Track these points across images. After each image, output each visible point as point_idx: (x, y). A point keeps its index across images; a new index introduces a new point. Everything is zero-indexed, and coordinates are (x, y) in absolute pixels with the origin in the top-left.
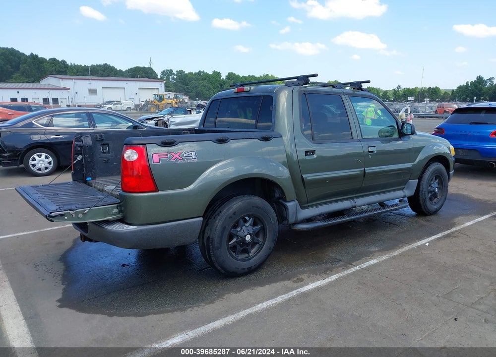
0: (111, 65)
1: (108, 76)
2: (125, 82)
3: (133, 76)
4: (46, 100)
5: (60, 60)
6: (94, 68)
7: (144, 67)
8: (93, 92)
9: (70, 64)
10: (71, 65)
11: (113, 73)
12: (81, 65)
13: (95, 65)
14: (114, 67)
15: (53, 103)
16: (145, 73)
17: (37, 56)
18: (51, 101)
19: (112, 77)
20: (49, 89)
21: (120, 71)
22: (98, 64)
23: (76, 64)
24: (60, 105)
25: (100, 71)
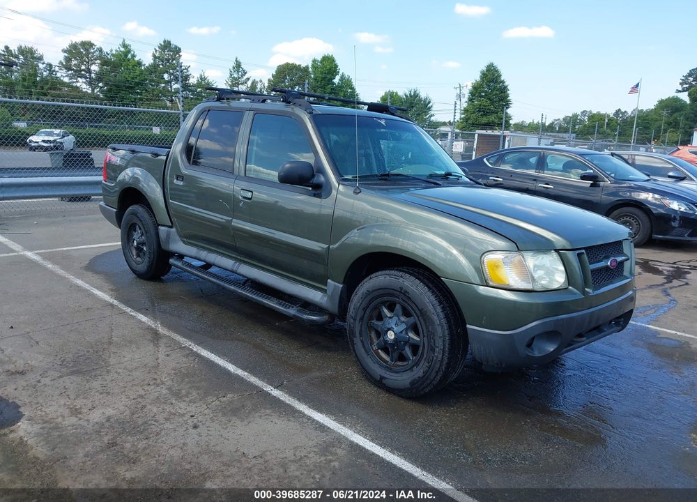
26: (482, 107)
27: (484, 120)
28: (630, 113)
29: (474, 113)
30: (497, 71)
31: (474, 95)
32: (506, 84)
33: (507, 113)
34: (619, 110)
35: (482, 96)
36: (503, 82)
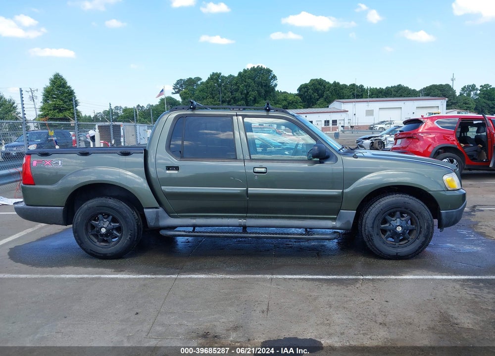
0: (405, 86)
1: (401, 96)
2: (403, 102)
3: (427, 95)
4: (327, 122)
5: (358, 85)
6: (388, 90)
7: (441, 85)
8: (370, 113)
9: (366, 88)
10: (368, 89)
11: (406, 93)
12: (376, 88)
13: (390, 86)
14: (407, 87)
15: (333, 125)
16: (441, 91)
17: (338, 83)
18: (331, 122)
19: (405, 97)
20: (330, 112)
21: (414, 90)
22: (393, 86)
23: (372, 88)
24: (338, 126)
25: (393, 92)
26: (57, 105)
27: (61, 115)
28: (145, 107)
29: (51, 110)
30: (62, 79)
31: (48, 97)
32: (72, 88)
33: (77, 110)
34: (139, 105)
35: (55, 98)
36: (69, 87)
